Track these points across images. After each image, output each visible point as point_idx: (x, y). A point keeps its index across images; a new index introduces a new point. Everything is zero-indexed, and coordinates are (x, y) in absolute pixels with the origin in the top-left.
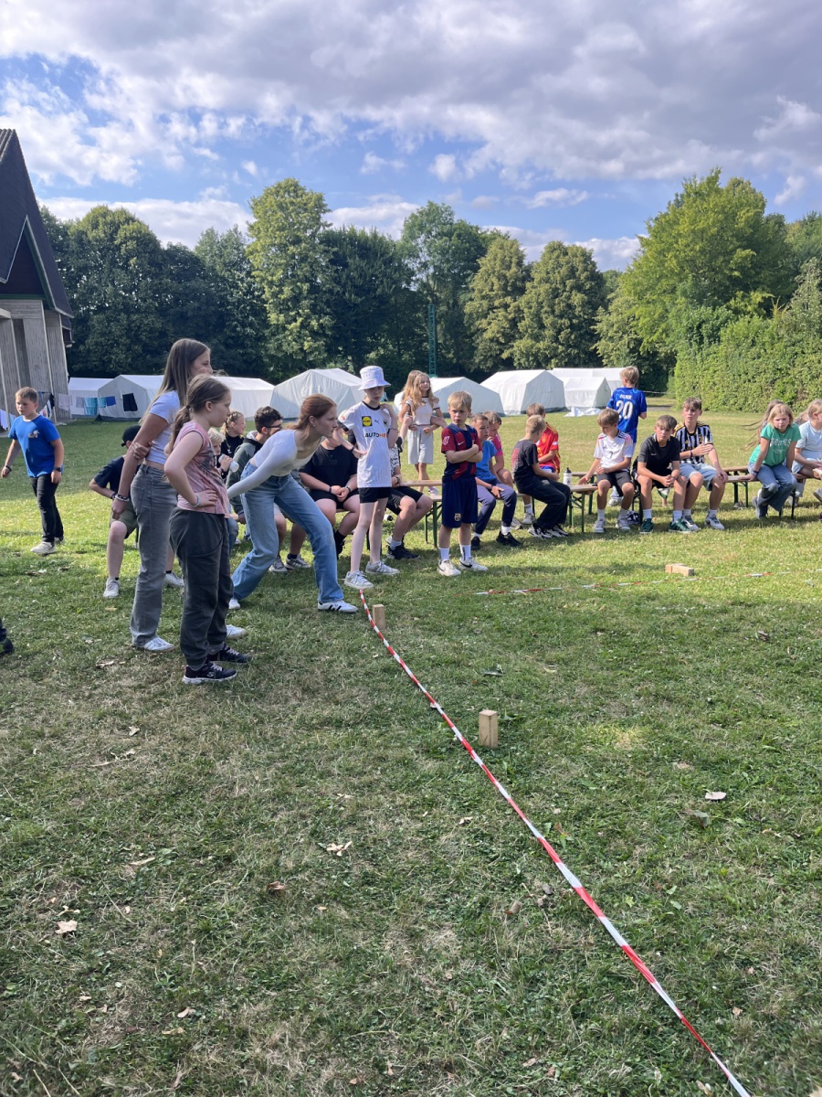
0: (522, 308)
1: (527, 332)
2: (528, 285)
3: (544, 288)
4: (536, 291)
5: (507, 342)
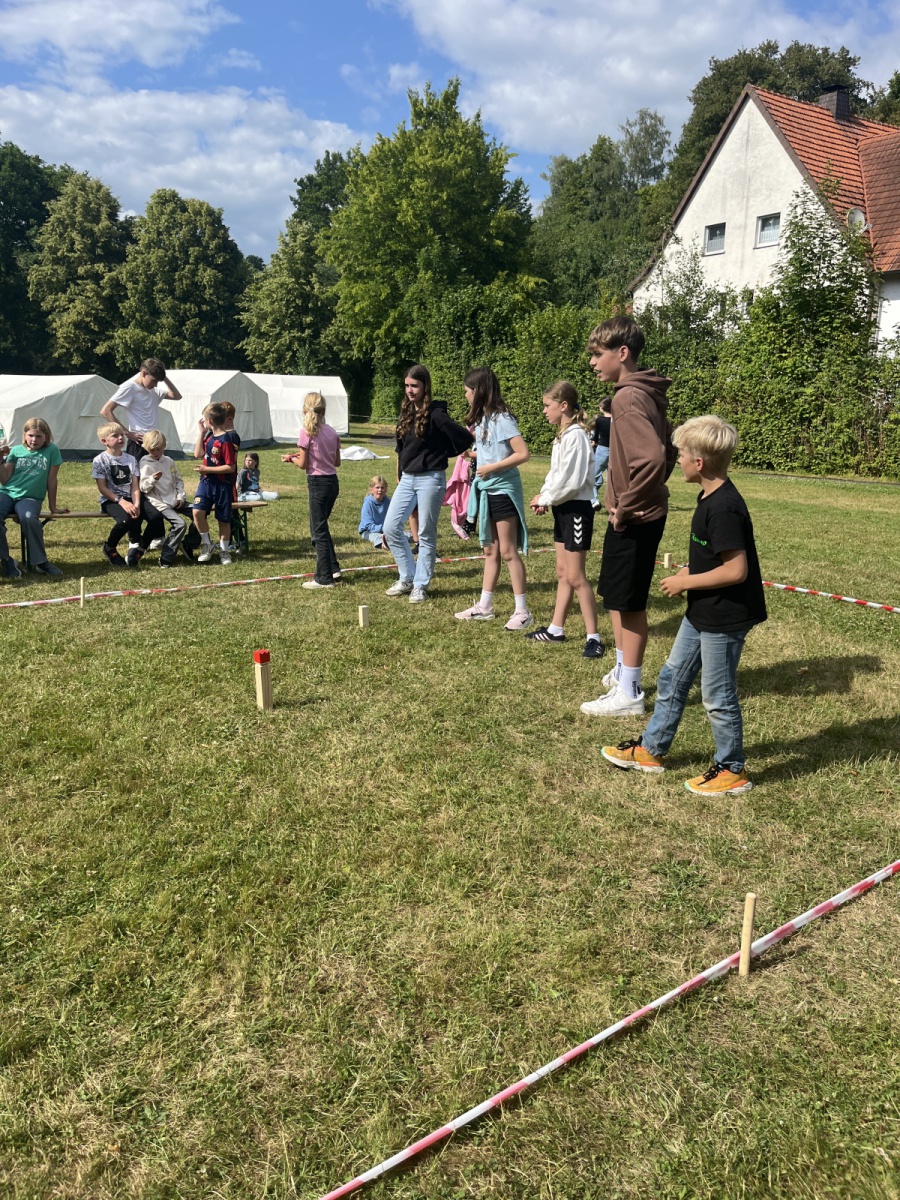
0: (122, 282)
1: (133, 317)
2: (130, 248)
3: (154, 256)
4: (141, 259)
5: (101, 332)
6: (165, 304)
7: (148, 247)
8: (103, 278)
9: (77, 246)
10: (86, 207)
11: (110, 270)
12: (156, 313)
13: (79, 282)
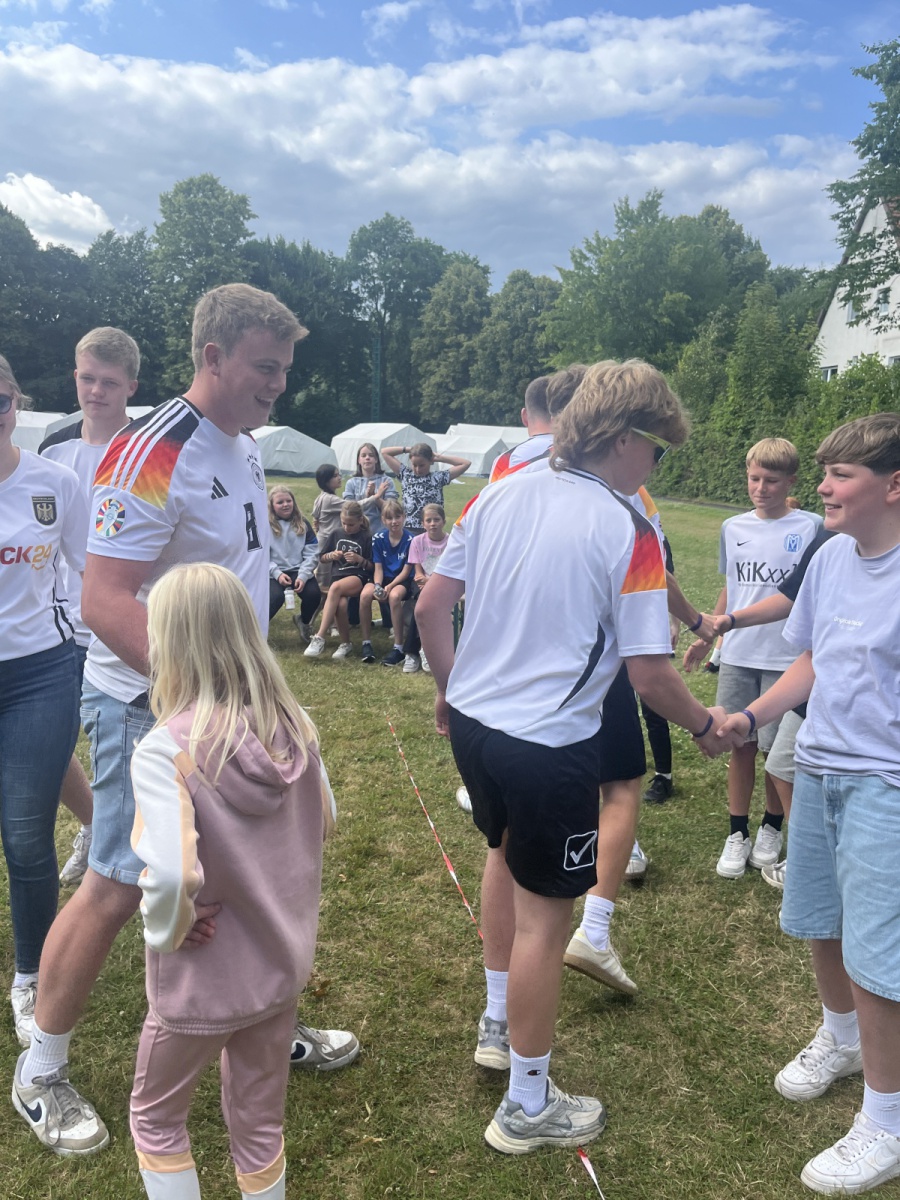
0: (475, 349)
1: (479, 378)
2: (485, 321)
3: (502, 325)
4: (492, 329)
5: (458, 389)
6: (505, 366)
7: (497, 318)
8: (462, 346)
9: (447, 322)
10: (457, 290)
11: (470, 339)
12: (498, 374)
13: (446, 350)
